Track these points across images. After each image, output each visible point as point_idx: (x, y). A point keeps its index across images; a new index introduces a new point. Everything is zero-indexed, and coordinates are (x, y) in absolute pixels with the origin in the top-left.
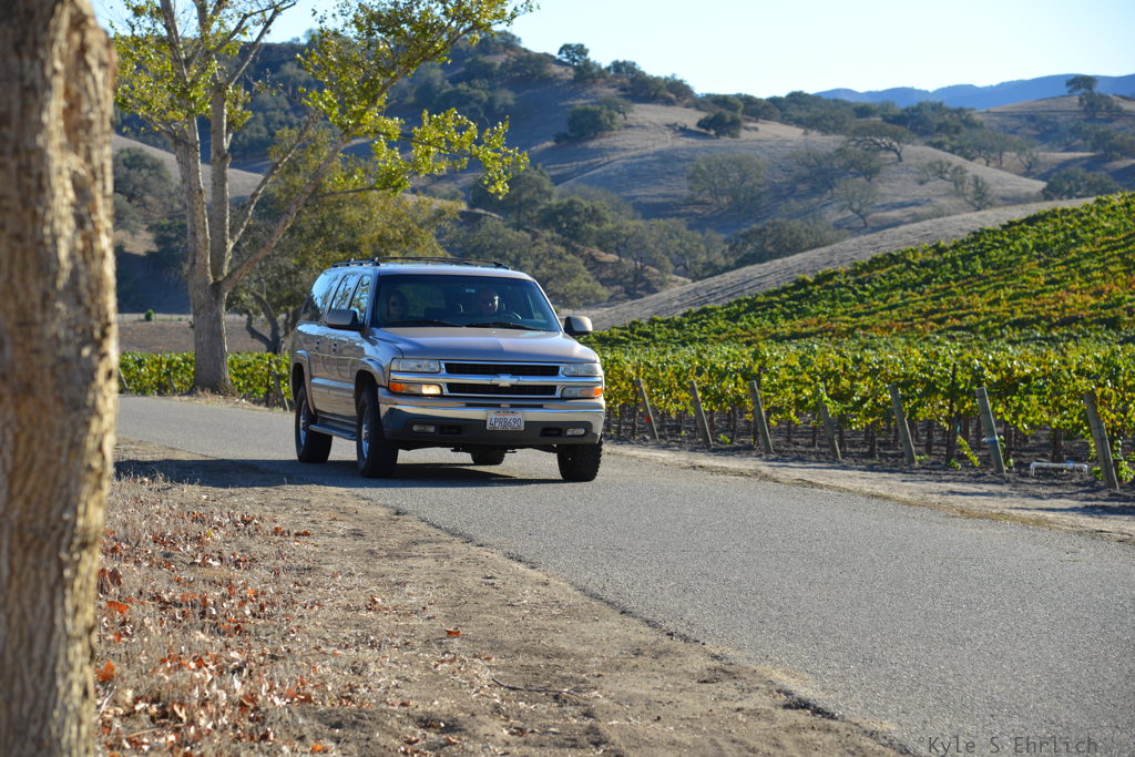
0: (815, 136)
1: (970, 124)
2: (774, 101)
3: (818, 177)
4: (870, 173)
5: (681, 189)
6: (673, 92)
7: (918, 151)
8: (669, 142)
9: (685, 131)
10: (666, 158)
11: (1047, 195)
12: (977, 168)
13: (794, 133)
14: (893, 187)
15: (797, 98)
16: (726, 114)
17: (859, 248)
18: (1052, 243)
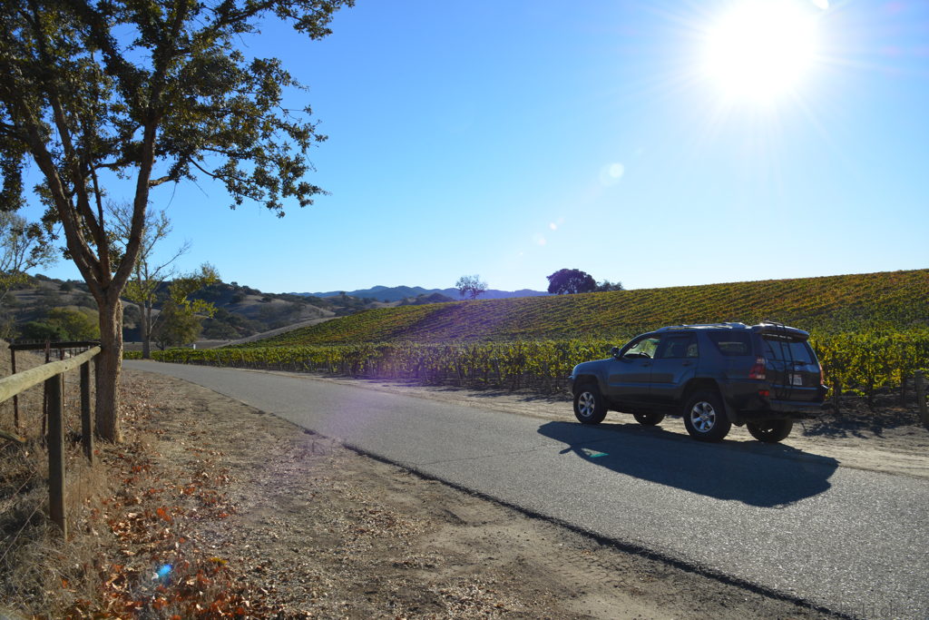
0: (288, 303)
1: (320, 300)
2: (279, 295)
3: (288, 311)
4: (300, 310)
5: (259, 313)
6: (257, 292)
7: (310, 306)
8: (255, 303)
9: (260, 301)
10: (255, 307)
11: (336, 316)
12: (322, 310)
13: (283, 302)
14: (303, 314)
15: (284, 294)
16: (268, 297)
17: (295, 326)
18: (334, 326)
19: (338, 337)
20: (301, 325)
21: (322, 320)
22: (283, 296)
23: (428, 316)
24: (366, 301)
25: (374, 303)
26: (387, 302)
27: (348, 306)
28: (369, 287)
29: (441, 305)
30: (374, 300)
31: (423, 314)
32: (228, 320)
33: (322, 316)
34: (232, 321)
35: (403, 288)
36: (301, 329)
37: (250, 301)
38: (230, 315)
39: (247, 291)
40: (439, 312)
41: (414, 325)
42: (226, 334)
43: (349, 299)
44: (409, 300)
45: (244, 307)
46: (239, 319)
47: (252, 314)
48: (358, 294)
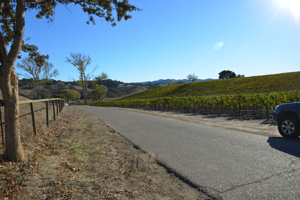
0: (132, 86)
1: (142, 85)
2: (129, 83)
3: (132, 88)
4: (136, 88)
5: (123, 89)
6: (122, 83)
7: (139, 86)
8: (122, 86)
9: (123, 86)
10: (122, 87)
11: (147, 89)
12: (143, 88)
13: (131, 85)
14: (137, 89)
15: (131, 83)
16: (126, 84)
17: (135, 93)
18: (147, 92)
19: (148, 96)
20: (136, 92)
21: (143, 91)
22: (131, 84)
23: (178, 88)
24: (157, 84)
25: (160, 85)
26: (163, 84)
27: (151, 86)
28: (157, 80)
29: (182, 84)
30: (160, 84)
31: (176, 87)
32: (114, 92)
33: (143, 89)
34: (115, 92)
35: (169, 80)
36: (137, 94)
37: (121, 86)
38: (114, 90)
39: (120, 82)
40: (182, 87)
41: (173, 91)
42: (114, 96)
43: (152, 84)
44: (171, 83)
45: (119, 88)
46: (117, 91)
47: (121, 90)
48: (154, 82)
